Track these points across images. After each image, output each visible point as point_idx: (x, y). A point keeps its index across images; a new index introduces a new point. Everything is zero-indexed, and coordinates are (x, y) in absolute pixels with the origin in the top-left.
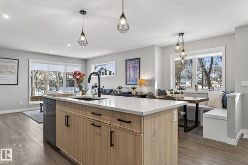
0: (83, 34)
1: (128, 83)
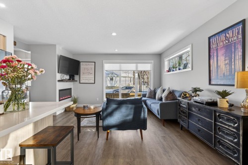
1: (213, 82)
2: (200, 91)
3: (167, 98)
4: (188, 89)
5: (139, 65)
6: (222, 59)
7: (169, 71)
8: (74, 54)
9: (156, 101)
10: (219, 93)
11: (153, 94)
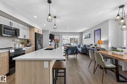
0: (55, 25)
1: (95, 43)
2: (92, 45)
3: (83, 47)
4: (89, 44)
5: (74, 36)
6: (97, 37)
7: (85, 39)
8: (52, 33)
9: (80, 48)
10: (95, 45)
11: (79, 46)
